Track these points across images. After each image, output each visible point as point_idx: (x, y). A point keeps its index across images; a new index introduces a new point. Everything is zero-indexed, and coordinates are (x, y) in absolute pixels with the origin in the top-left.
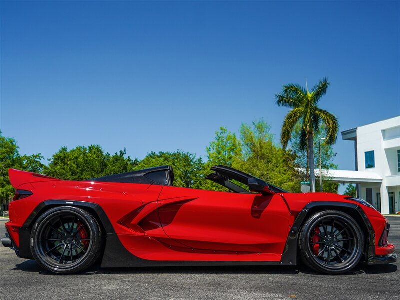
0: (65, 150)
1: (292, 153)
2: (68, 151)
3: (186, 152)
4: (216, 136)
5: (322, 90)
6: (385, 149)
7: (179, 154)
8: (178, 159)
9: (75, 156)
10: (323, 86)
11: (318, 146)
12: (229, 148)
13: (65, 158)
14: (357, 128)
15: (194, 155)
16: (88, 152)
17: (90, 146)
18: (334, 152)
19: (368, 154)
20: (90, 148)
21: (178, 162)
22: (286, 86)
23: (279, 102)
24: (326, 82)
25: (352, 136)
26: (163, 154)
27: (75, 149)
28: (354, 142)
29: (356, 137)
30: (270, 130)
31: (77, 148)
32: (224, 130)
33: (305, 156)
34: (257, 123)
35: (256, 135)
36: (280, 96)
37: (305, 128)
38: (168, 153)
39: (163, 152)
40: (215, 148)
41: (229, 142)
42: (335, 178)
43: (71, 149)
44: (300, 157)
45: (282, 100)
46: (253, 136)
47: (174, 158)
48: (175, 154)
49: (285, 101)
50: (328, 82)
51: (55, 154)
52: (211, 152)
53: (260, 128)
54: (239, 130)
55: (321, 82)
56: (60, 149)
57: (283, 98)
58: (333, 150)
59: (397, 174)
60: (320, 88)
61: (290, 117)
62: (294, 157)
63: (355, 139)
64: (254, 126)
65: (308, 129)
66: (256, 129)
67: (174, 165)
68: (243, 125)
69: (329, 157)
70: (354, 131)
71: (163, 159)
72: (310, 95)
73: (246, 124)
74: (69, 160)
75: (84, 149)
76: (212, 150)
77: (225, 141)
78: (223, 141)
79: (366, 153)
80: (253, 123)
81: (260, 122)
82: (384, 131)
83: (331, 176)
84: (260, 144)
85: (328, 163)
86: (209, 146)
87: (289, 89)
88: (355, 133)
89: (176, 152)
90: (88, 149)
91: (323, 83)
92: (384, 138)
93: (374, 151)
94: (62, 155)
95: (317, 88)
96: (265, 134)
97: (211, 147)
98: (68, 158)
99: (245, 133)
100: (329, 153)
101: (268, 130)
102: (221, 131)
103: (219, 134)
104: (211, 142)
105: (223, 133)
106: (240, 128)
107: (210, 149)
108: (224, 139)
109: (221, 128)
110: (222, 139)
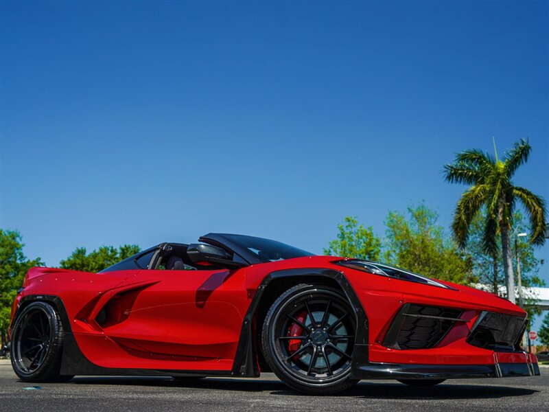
0: (81, 252)
2: (87, 254)
4: (340, 233)
9: (100, 263)
13: (83, 266)
16: (118, 255)
17: (123, 247)
20: (123, 250)
23: (451, 177)
27: (97, 251)
30: (436, 219)
31: (101, 250)
32: (353, 221)
34: (414, 209)
35: (414, 229)
36: (452, 167)
37: (494, 216)
40: (339, 250)
41: (361, 240)
42: (540, 300)
43: (92, 252)
45: (455, 173)
46: (409, 229)
49: (461, 175)
51: (66, 259)
53: (420, 217)
54: (384, 222)
56: (74, 250)
57: (456, 170)
64: (410, 214)
65: (500, 219)
66: (414, 219)
68: (390, 214)
72: (501, 165)
73: (396, 212)
74: (89, 269)
75: (112, 251)
76: (333, 253)
77: (355, 238)
78: (351, 239)
80: (409, 209)
81: (419, 208)
83: (534, 297)
84: (423, 242)
85: (529, 275)
86: (328, 248)
90: (119, 251)
91: (520, 145)
94: (78, 261)
95: (512, 154)
96: (428, 226)
97: (332, 250)
98: (88, 266)
101: (433, 220)
102: (347, 224)
103: (345, 228)
104: (331, 241)
105: (349, 226)
106: (387, 218)
107: (330, 251)
108: (352, 235)
109: (347, 218)
110: (350, 236)
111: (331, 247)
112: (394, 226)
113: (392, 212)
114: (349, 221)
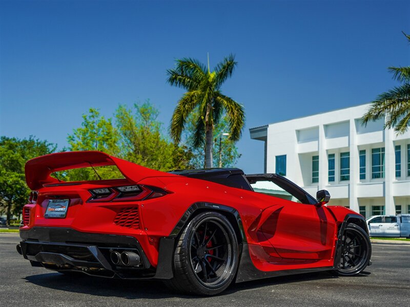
1: (186, 151)
3: (42, 140)
4: (83, 121)
5: (226, 70)
6: (299, 154)
7: (32, 142)
8: (29, 148)
10: (229, 65)
11: (219, 144)
12: (100, 137)
14: (268, 126)
15: (54, 146)
18: (239, 152)
19: (279, 159)
21: (30, 153)
22: (181, 60)
23: (172, 80)
24: (232, 61)
25: (261, 134)
26: (8, 139)
28: (264, 142)
29: (266, 137)
30: (157, 116)
32: (95, 112)
33: (201, 154)
34: (139, 106)
35: (137, 122)
36: (173, 72)
37: (203, 118)
38: (14, 139)
39: (7, 137)
40: (81, 136)
41: (101, 129)
44: (195, 157)
45: (176, 78)
46: (133, 123)
47: (24, 147)
48: (25, 142)
49: (180, 80)
50: (234, 61)
52: (75, 143)
53: (144, 113)
54: (114, 114)
55: (227, 60)
57: (177, 75)
58: (237, 150)
59: (310, 185)
60: (224, 68)
61: (185, 102)
62: (189, 156)
63: (265, 139)
64: (136, 109)
65: (207, 120)
66: (139, 114)
67: (23, 156)
68: (120, 107)
69: (231, 158)
70: (265, 129)
71: (7, 146)
72: (212, 75)
73: (125, 105)
76: (76, 139)
77: (96, 127)
78: (93, 127)
79: (277, 157)
80: (135, 105)
81: (144, 105)
82: (298, 132)
84: (142, 134)
86: (71, 134)
87: (185, 65)
88: (265, 132)
89: (28, 139)
91: (228, 61)
92: (298, 140)
93: (285, 156)
95: (221, 68)
96: (150, 121)
97: (75, 136)
99: (123, 118)
100: (232, 154)
101: (155, 116)
102: (91, 114)
103: (88, 118)
104: (76, 129)
105: (93, 116)
106: (116, 110)
107: (73, 137)
108: (94, 124)
109: (91, 110)
110: (92, 125)
111: (75, 134)
112: (122, 118)
113: (122, 106)
114: (92, 112)
